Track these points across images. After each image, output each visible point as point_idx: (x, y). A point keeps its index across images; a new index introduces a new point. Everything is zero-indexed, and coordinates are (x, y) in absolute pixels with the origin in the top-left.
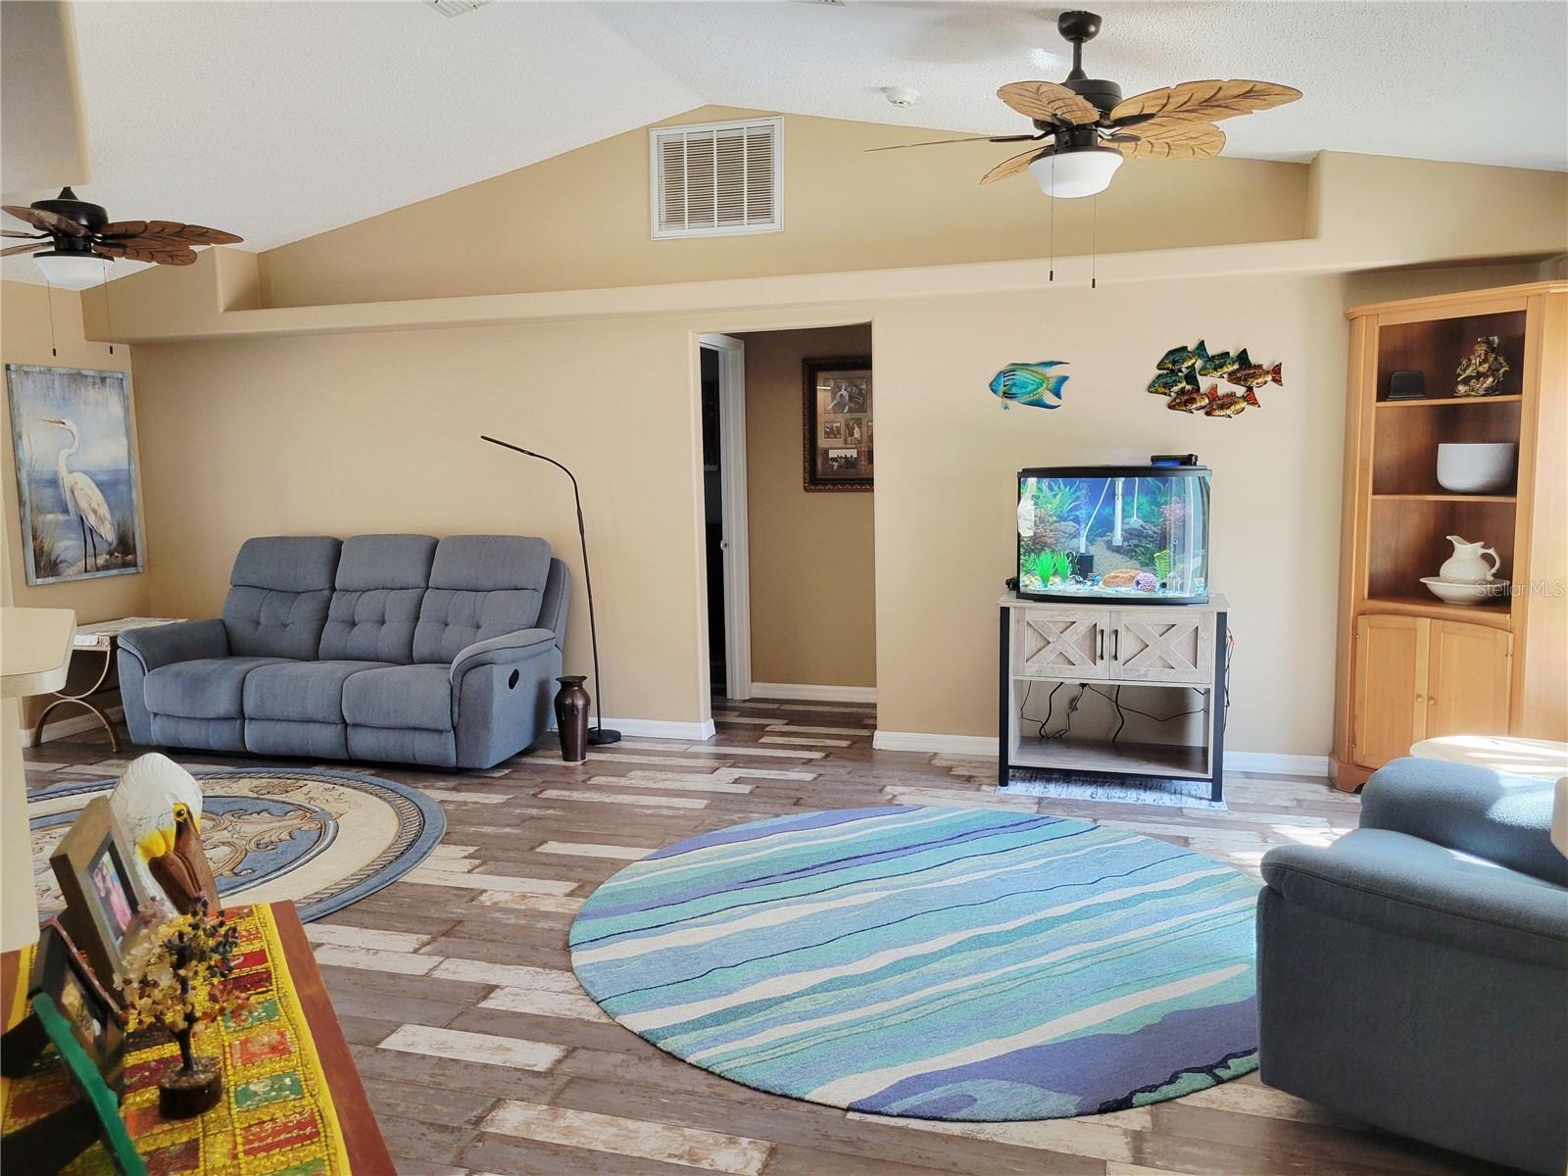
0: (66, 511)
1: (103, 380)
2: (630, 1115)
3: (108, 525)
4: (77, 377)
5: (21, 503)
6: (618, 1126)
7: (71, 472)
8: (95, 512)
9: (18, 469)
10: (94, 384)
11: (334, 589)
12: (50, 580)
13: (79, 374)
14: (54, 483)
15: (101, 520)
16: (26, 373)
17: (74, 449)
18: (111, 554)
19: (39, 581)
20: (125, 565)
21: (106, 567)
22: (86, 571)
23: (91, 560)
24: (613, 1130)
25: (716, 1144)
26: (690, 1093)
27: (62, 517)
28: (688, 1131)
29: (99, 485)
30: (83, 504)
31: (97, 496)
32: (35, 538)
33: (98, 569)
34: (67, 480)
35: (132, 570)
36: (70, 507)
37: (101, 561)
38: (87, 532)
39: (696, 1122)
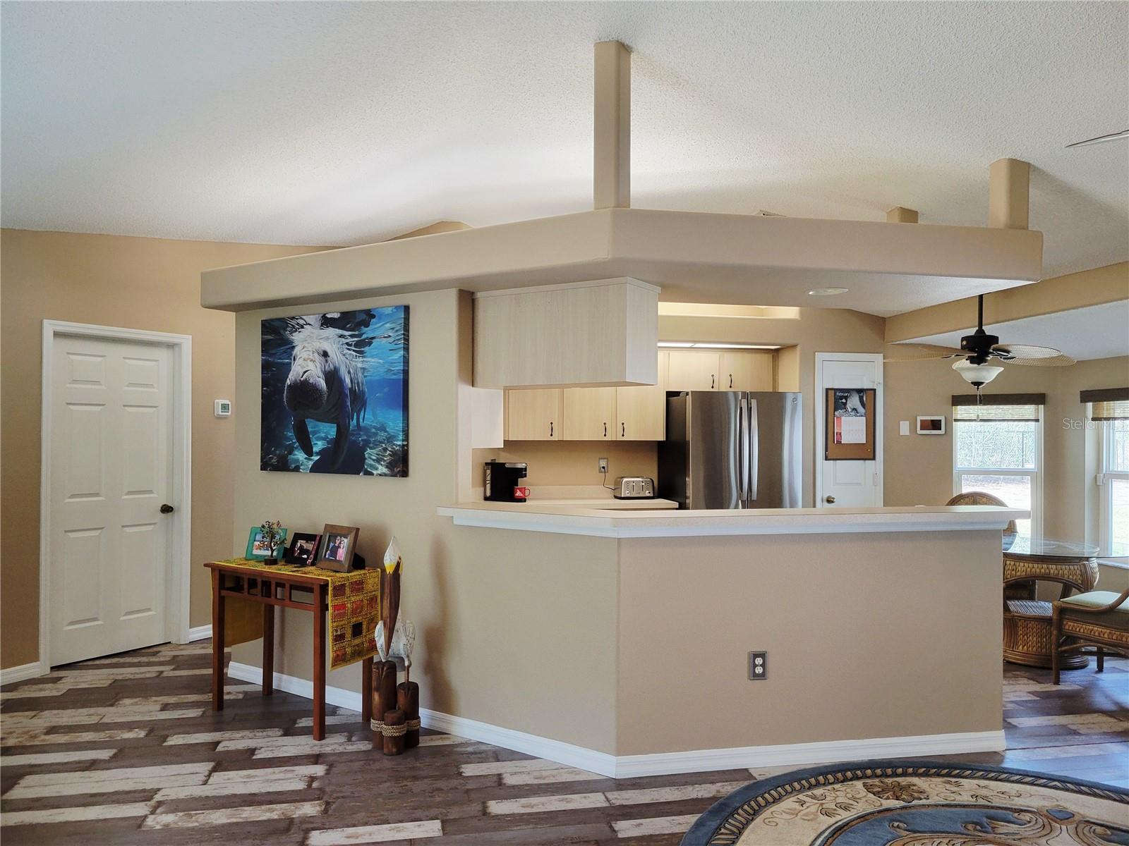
2: (237, 824)
6: (241, 818)
24: (244, 816)
25: (176, 823)
26: (201, 842)
28: (196, 824)
39: (193, 829)
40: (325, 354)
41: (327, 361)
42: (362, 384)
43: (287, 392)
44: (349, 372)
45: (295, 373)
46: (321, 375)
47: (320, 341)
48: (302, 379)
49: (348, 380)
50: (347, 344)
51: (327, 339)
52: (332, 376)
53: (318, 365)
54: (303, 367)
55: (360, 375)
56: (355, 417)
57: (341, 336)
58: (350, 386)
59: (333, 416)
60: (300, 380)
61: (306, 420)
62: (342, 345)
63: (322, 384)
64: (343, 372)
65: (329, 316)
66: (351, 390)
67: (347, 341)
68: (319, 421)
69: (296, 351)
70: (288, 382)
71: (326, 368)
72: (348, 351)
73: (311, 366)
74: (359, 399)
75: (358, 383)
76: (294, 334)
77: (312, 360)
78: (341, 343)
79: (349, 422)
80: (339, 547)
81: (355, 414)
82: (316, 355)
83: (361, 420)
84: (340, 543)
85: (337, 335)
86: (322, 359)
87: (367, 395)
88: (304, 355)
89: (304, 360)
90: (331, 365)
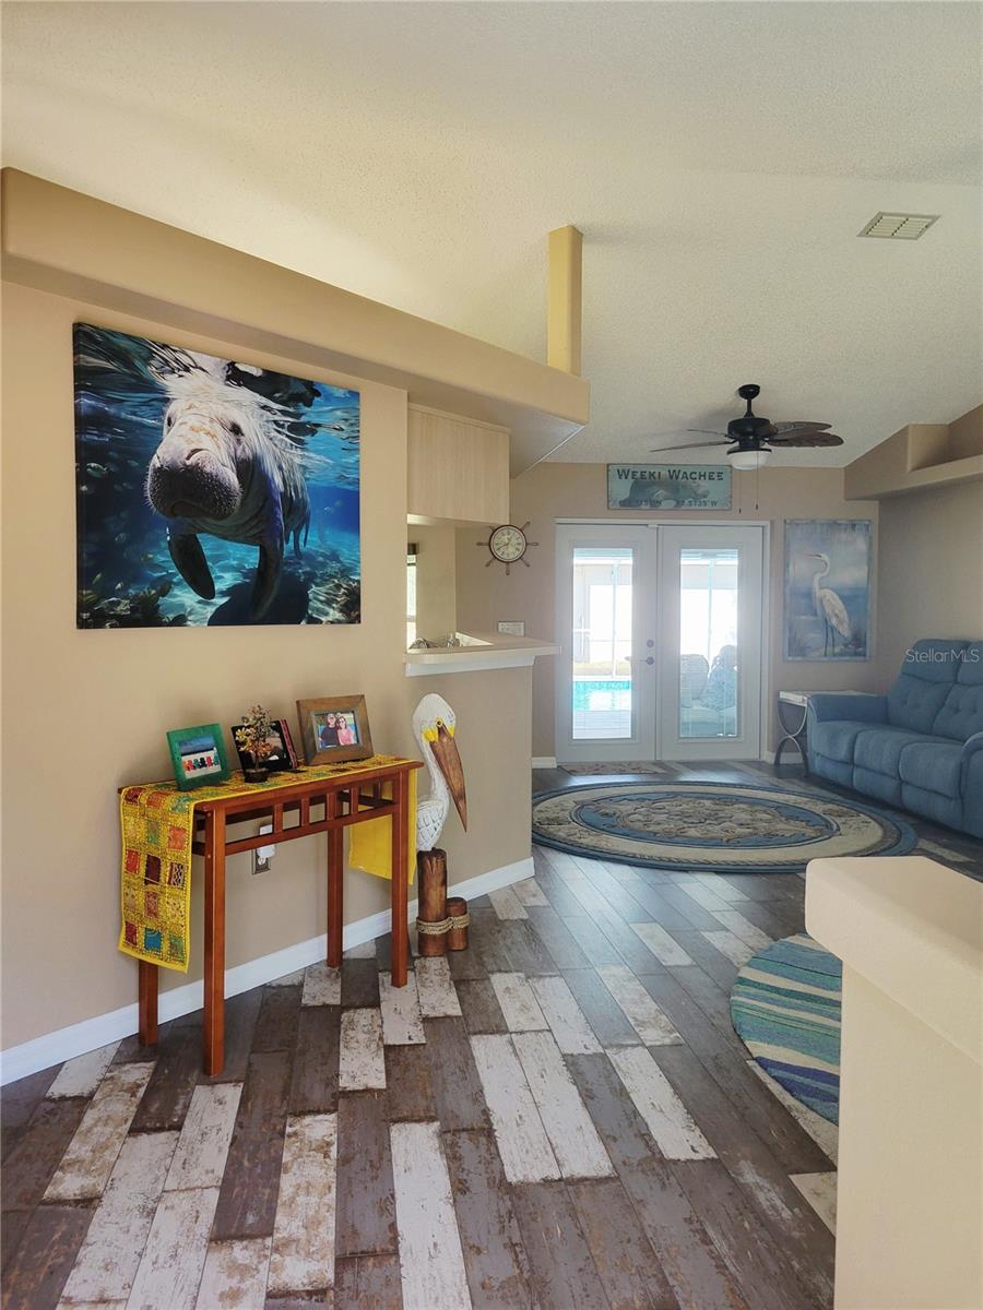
0: (815, 614)
1: (853, 526)
3: (846, 626)
4: (834, 525)
5: (785, 607)
7: (821, 588)
8: (836, 616)
9: (785, 586)
10: (846, 529)
11: (956, 682)
12: (799, 658)
13: (835, 523)
14: (809, 595)
15: (841, 622)
16: (797, 524)
17: (825, 574)
18: (846, 645)
19: (790, 658)
20: (856, 654)
21: (841, 655)
22: (825, 655)
23: (829, 649)
27: (813, 618)
29: (841, 598)
30: (828, 610)
31: (839, 605)
32: (790, 630)
33: (834, 655)
34: (819, 593)
35: (862, 658)
36: (819, 612)
37: (837, 650)
38: (829, 629)
40: (236, 430)
41: (239, 441)
42: (302, 490)
43: (154, 482)
44: (280, 468)
45: (171, 449)
46: (228, 462)
47: (227, 404)
48: (188, 463)
49: (278, 480)
50: (276, 422)
51: (240, 405)
52: (249, 469)
53: (222, 443)
54: (189, 441)
55: (298, 475)
56: (292, 537)
57: (264, 407)
58: (282, 489)
59: (252, 533)
60: (185, 464)
61: (198, 536)
62: (267, 421)
63: (231, 477)
64: (269, 465)
65: (241, 367)
66: (283, 495)
67: (276, 418)
68: (225, 538)
69: (170, 410)
70: (156, 462)
71: (239, 453)
72: (276, 434)
73: (206, 443)
74: (296, 511)
75: (296, 488)
76: (168, 376)
77: (208, 433)
78: (265, 419)
79: (282, 545)
80: (337, 728)
81: (292, 533)
82: (218, 427)
83: (301, 543)
84: (337, 721)
85: (258, 403)
86: (232, 437)
87: (309, 507)
88: (193, 421)
89: (192, 429)
90: (247, 450)
